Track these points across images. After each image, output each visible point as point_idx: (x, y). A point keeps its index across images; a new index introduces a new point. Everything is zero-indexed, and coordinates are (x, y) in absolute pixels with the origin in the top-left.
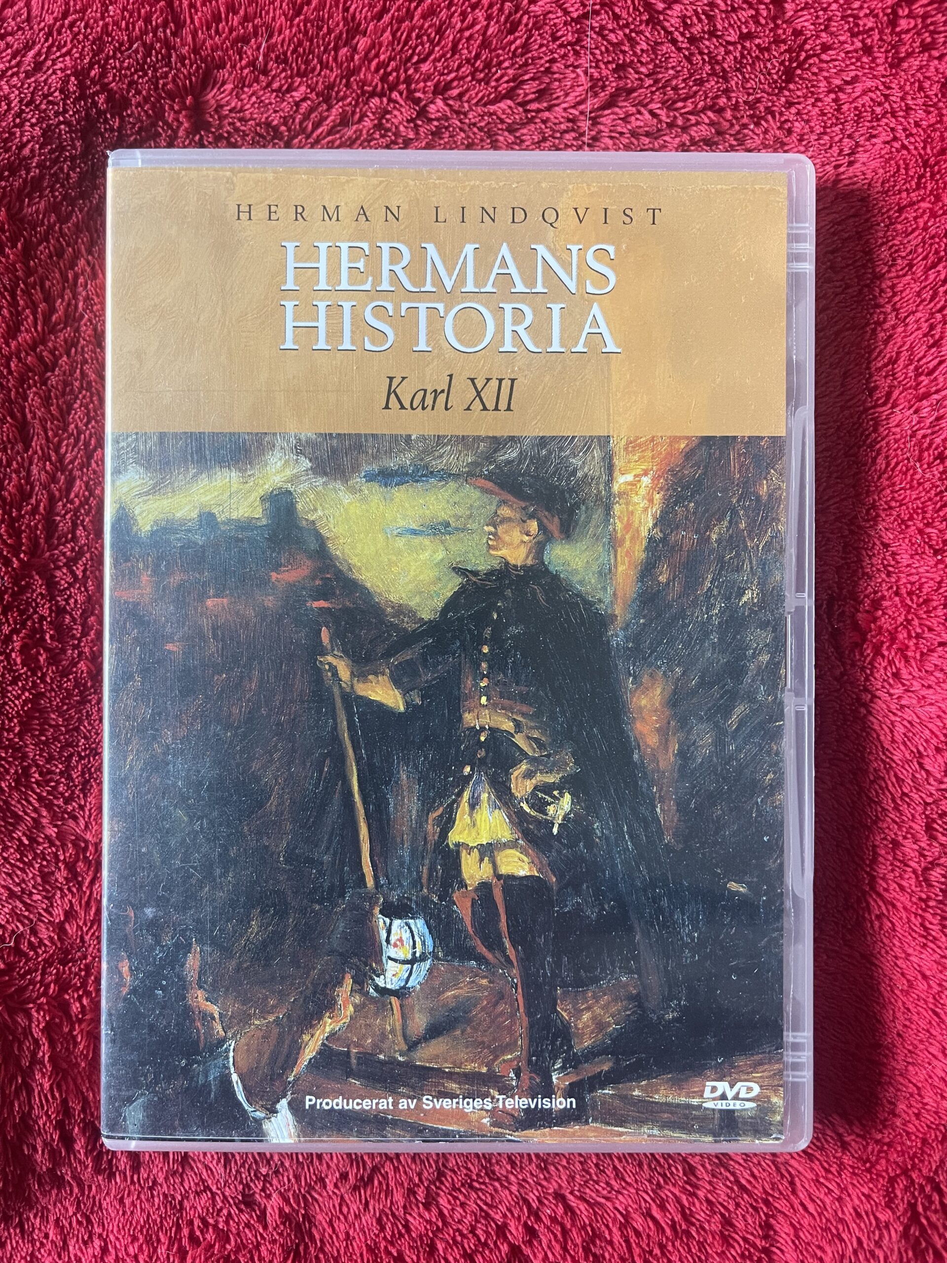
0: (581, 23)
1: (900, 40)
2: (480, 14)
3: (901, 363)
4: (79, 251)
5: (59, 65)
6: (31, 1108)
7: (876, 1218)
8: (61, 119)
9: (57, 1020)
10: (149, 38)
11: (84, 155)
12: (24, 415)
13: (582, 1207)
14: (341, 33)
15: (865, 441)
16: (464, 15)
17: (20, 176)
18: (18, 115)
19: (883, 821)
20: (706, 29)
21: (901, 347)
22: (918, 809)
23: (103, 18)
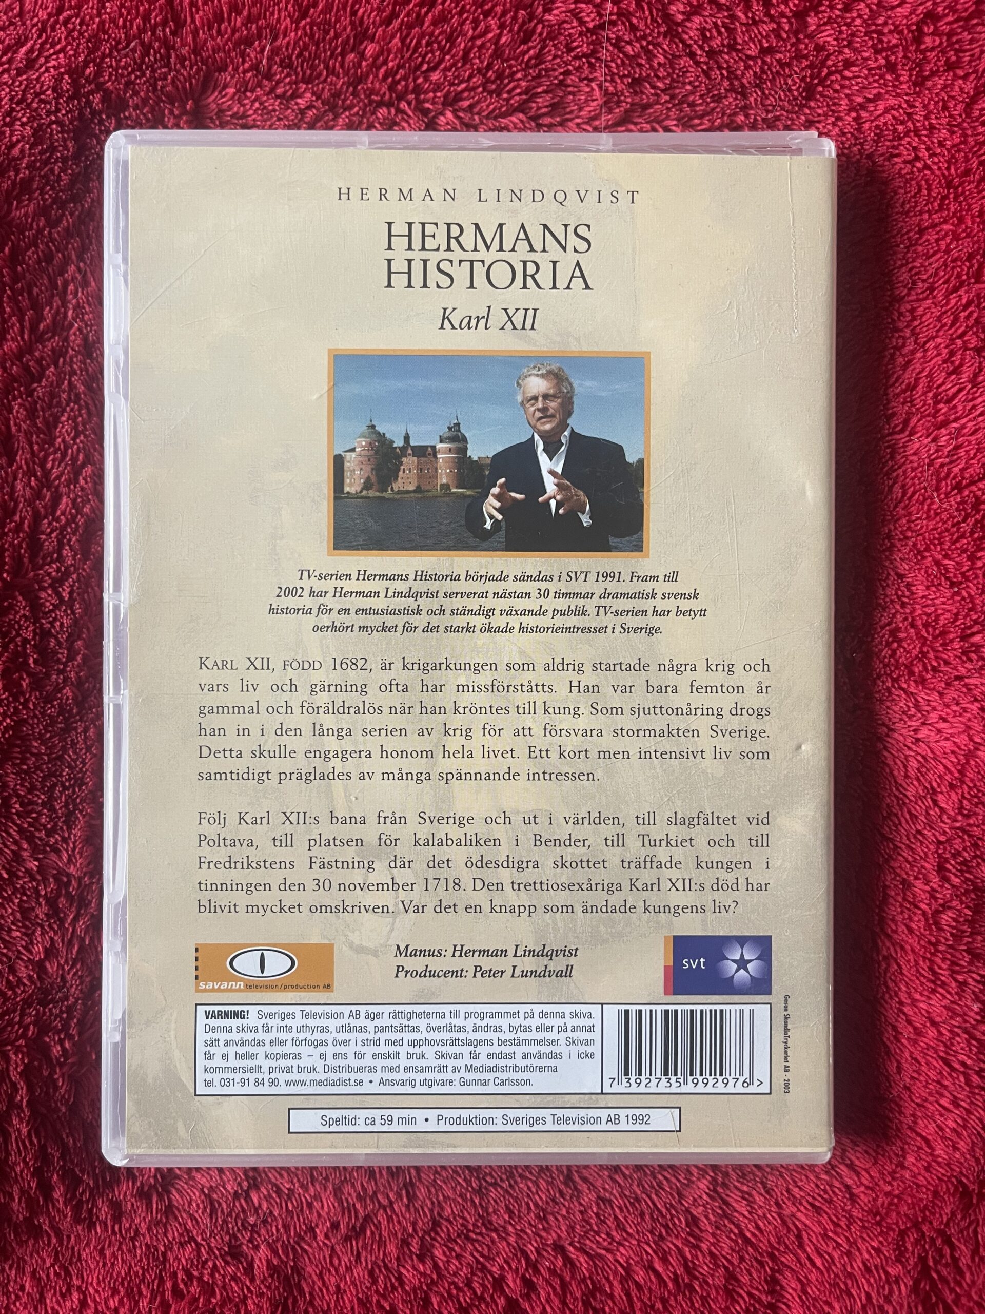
0: (596, 34)
1: (925, 58)
2: (493, 22)
3: (920, 389)
4: (70, 258)
5: (53, 63)
6: (8, 1154)
7: (886, 1273)
8: (53, 118)
9: (36, 1063)
10: (148, 36)
11: (76, 157)
12: (8, 427)
13: (582, 1259)
14: (348, 38)
15: (882, 469)
16: (476, 23)
17: (9, 177)
18: (9, 113)
19: (895, 860)
20: (726, 42)
21: (920, 373)
22: (931, 847)
23: (99, 15)
